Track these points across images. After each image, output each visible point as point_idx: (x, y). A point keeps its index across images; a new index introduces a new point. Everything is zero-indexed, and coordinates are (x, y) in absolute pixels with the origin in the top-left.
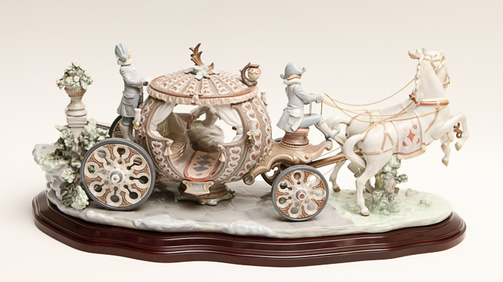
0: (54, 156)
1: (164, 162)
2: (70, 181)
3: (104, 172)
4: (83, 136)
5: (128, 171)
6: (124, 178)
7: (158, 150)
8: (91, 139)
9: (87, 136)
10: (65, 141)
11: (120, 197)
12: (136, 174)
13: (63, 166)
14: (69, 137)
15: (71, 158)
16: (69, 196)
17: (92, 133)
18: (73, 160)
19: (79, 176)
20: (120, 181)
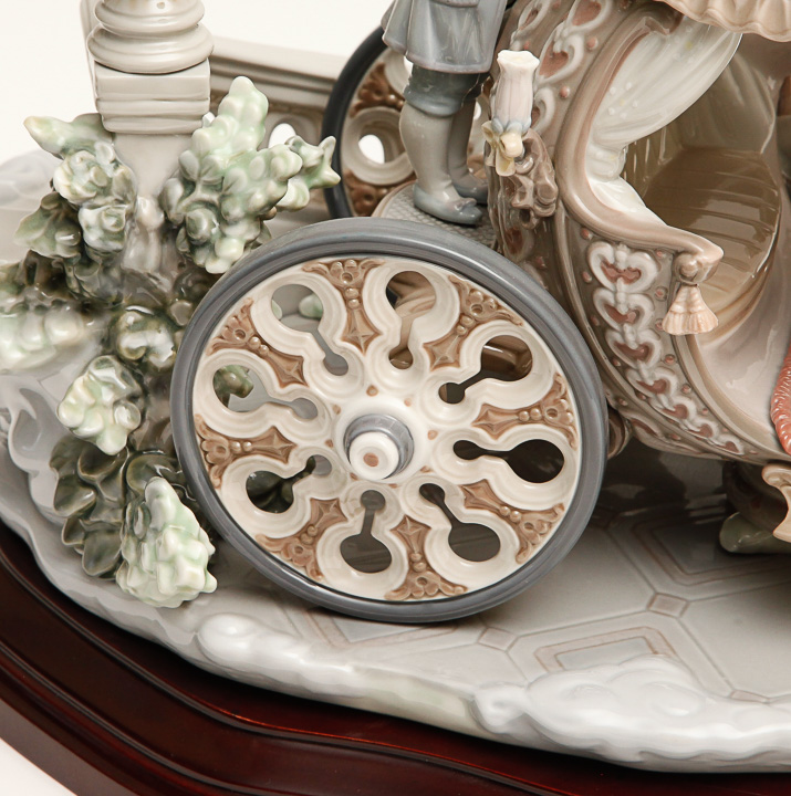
0: (19, 289)
1: (665, 362)
2: (112, 444)
3: (308, 410)
4: (189, 184)
5: (445, 411)
6: (423, 447)
7: (627, 296)
8: (236, 211)
9: (210, 186)
10: (87, 216)
11: (398, 548)
12: (495, 430)
13: (70, 350)
14: (104, 191)
15: (117, 307)
16: (105, 516)
17: (239, 172)
18: (130, 318)
19: (159, 408)
20: (400, 468)
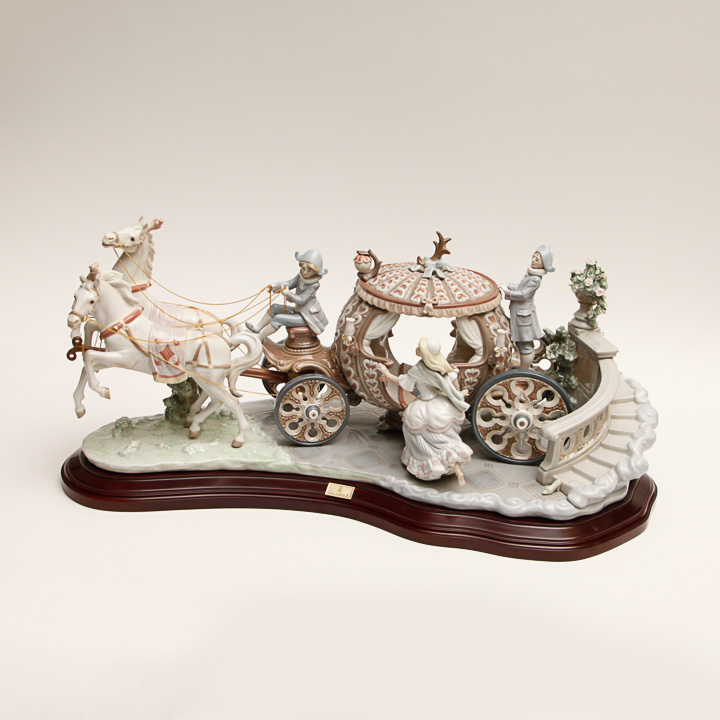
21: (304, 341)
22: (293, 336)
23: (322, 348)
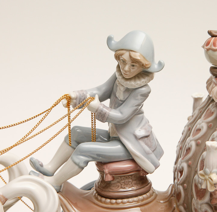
21: (127, 184)
22: (109, 178)
23: (156, 195)
